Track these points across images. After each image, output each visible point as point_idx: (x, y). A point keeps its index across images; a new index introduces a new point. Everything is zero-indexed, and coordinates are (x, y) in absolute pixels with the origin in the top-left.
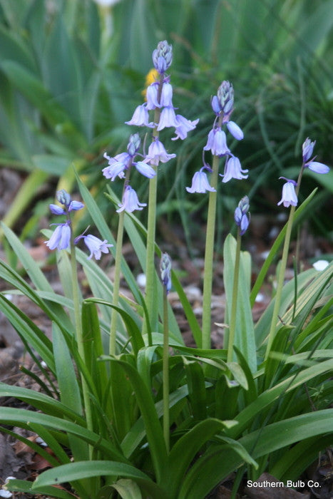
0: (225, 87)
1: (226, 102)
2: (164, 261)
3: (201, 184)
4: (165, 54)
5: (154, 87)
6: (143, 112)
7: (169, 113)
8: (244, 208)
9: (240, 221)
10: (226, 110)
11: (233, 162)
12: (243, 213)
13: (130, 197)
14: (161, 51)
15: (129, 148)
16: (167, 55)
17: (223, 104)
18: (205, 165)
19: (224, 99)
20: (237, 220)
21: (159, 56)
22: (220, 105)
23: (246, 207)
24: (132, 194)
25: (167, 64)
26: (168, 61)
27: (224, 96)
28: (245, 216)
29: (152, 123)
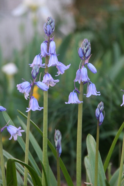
0: (86, 42)
1: (87, 51)
2: (57, 135)
3: (73, 99)
4: (51, 24)
5: (45, 43)
6: (39, 58)
7: (54, 57)
8: (101, 109)
9: (99, 117)
10: (87, 55)
11: (91, 86)
12: (100, 112)
13: (34, 102)
14: (49, 22)
15: (32, 73)
16: (52, 24)
17: (85, 51)
18: (76, 88)
19: (85, 49)
20: (97, 116)
21: (47, 25)
22: (83, 53)
23: (102, 108)
24: (35, 100)
25: (52, 30)
26: (52, 27)
27: (86, 47)
28: (101, 113)
29: (44, 64)
